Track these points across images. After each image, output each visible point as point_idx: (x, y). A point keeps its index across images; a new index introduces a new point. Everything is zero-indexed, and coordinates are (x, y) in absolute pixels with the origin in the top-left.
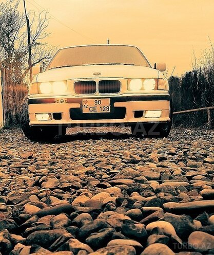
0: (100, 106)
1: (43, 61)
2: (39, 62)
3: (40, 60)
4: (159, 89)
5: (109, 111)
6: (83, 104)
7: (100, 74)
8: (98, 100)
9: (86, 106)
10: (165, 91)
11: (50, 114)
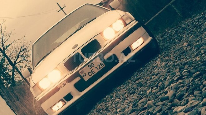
0: (95, 67)
1: (21, 54)
2: (18, 58)
3: (18, 56)
4: (127, 23)
5: (104, 66)
6: (81, 75)
7: (77, 45)
8: (90, 64)
9: (85, 75)
10: (133, 22)
11: (61, 100)
